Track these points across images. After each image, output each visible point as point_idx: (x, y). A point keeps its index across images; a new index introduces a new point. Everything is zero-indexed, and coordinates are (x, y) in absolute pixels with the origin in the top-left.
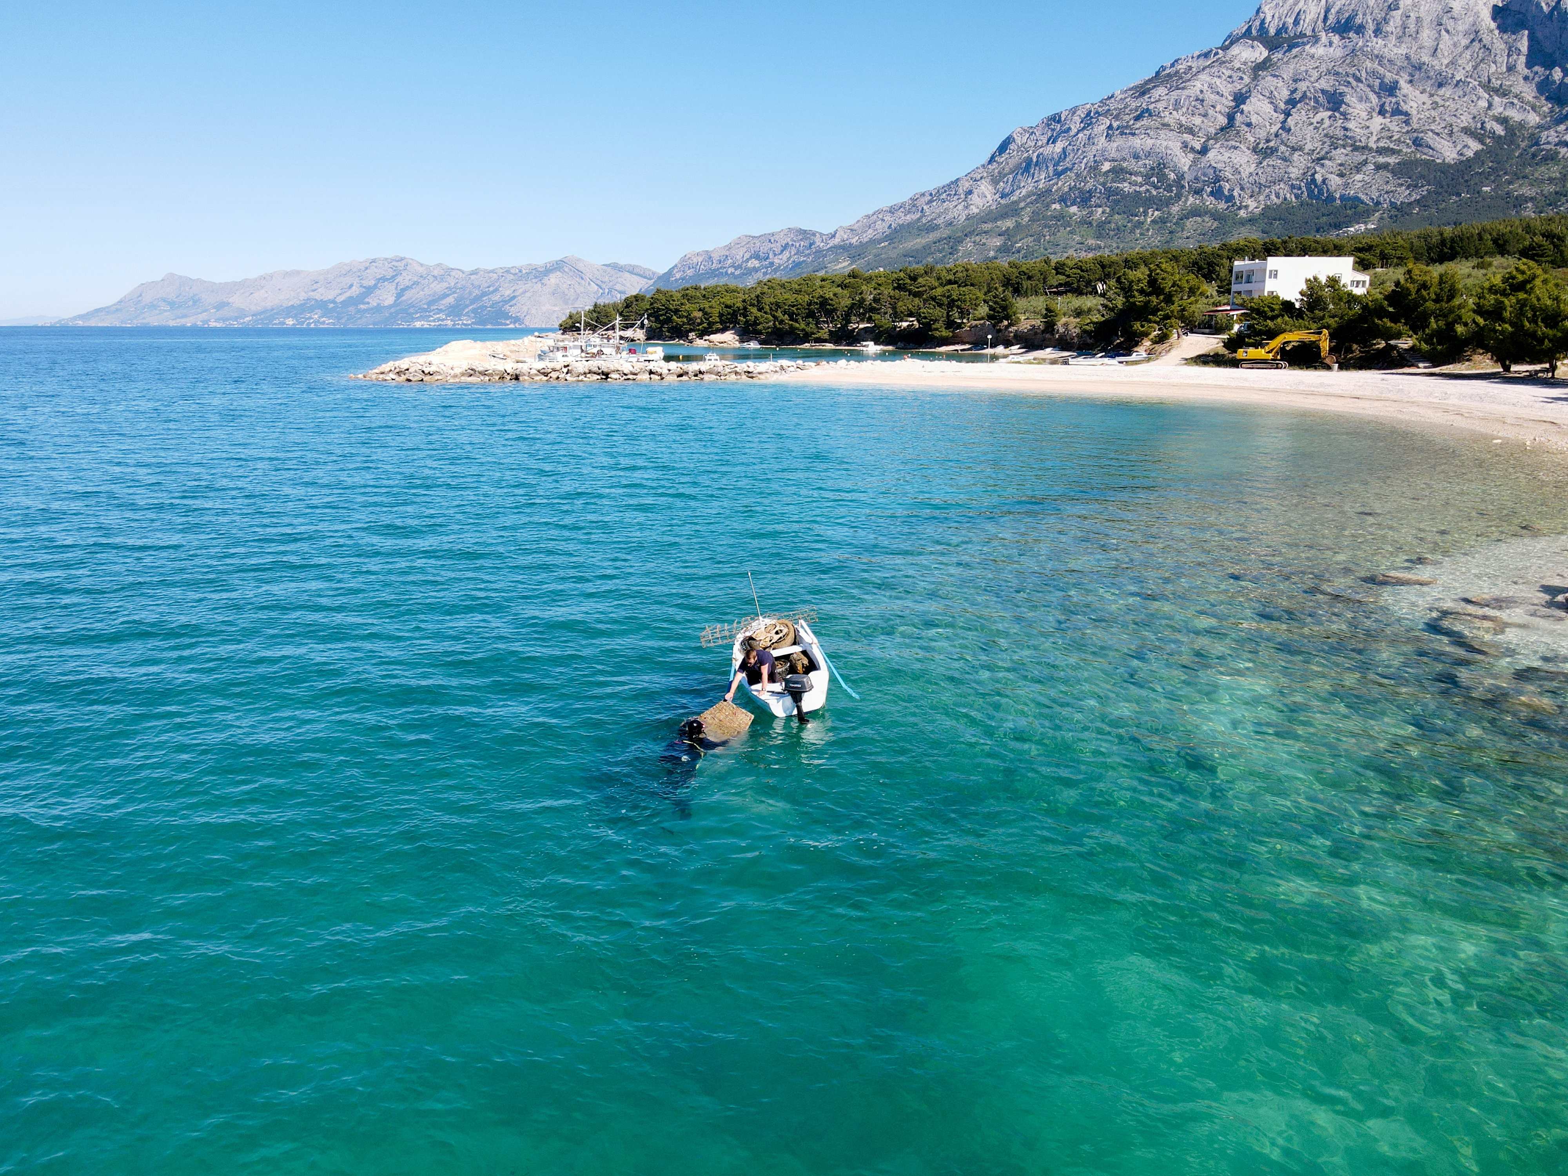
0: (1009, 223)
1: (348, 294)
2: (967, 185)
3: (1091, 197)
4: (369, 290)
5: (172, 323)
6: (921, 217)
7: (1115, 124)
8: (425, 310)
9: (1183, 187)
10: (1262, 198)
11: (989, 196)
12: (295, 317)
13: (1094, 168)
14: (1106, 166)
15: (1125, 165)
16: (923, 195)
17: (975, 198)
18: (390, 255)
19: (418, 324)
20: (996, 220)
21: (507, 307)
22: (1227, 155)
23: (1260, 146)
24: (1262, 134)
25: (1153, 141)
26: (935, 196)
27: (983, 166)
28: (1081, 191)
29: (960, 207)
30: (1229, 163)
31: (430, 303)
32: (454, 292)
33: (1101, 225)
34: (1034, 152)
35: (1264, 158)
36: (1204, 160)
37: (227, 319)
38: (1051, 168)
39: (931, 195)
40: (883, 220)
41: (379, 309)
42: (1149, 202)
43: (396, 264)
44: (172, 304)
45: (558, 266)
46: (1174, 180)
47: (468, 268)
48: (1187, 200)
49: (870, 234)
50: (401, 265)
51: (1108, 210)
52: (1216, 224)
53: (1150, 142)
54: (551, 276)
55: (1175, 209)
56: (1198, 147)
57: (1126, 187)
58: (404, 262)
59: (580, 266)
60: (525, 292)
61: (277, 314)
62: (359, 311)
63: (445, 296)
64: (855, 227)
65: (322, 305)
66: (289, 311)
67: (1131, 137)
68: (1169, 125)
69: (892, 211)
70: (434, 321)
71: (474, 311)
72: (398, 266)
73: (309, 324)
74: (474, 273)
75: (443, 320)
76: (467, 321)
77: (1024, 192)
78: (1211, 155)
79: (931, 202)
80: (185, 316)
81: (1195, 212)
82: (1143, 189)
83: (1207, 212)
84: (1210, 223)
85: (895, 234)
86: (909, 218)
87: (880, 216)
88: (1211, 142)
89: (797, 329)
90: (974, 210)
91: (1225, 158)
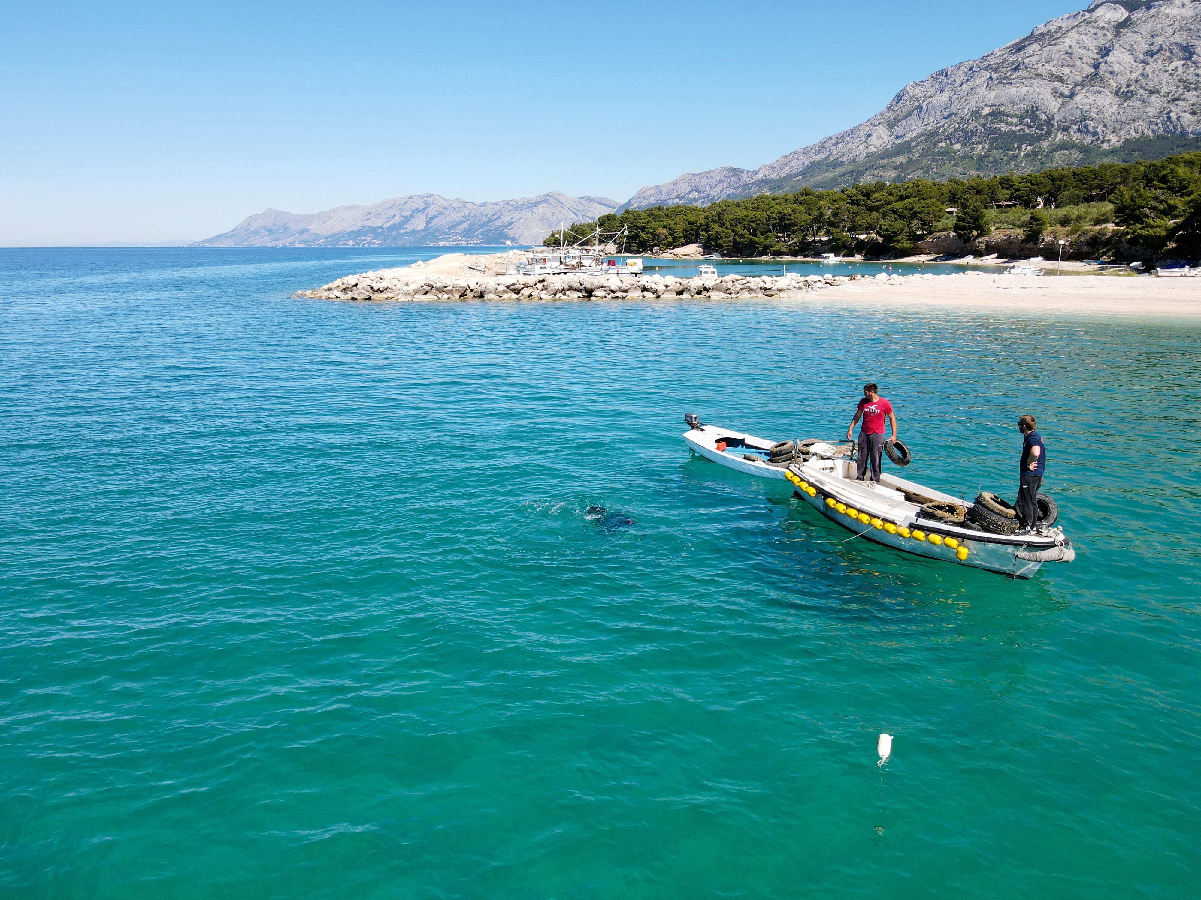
0: (902, 159)
1: (391, 222)
2: (867, 129)
3: (972, 135)
4: (407, 219)
5: (269, 245)
6: (829, 156)
7: (994, 76)
8: (447, 233)
9: (1053, 125)
10: (1122, 133)
11: (885, 138)
12: (354, 239)
13: (976, 113)
14: (986, 111)
15: (1002, 109)
16: (831, 138)
17: (873, 140)
18: (422, 193)
19: (441, 244)
20: (891, 156)
21: (506, 230)
22: (1092, 98)
23: (1122, 90)
24: (1123, 81)
25: (1027, 88)
26: (839, 140)
27: (881, 114)
28: (965, 132)
29: (861, 147)
30: (1094, 104)
31: (450, 228)
32: (469, 220)
33: (981, 159)
34: (924, 101)
35: (1125, 101)
36: (1072, 103)
37: (307, 242)
38: (938, 113)
39: (837, 138)
40: (797, 159)
41: (413, 232)
42: (1023, 139)
43: (425, 199)
44: (270, 231)
45: (545, 200)
46: (1045, 121)
47: (479, 202)
48: (1056, 136)
49: (786, 171)
50: (430, 200)
51: (987, 146)
52: (1081, 156)
53: (1024, 90)
54: (540, 206)
55: (1045, 144)
56: (1067, 92)
57: (1003, 127)
58: (432, 198)
59: (561, 199)
60: (520, 219)
61: (342, 237)
62: (399, 235)
63: (461, 222)
64: (775, 166)
65: (373, 230)
66: (351, 235)
67: (1008, 86)
68: (1041, 75)
69: (805, 152)
70: (453, 241)
71: (482, 234)
72: (427, 200)
73: (364, 244)
74: (483, 205)
75: (459, 241)
76: (476, 241)
77: (915, 134)
78: (1078, 98)
79: (836, 144)
80: (278, 239)
81: (1063, 146)
82: (1018, 128)
83: (1074, 146)
84: (1075, 154)
85: (808, 171)
86: (819, 157)
87: (796, 156)
88: (1079, 88)
89: (756, 242)
90: (873, 149)
91: (1091, 101)
